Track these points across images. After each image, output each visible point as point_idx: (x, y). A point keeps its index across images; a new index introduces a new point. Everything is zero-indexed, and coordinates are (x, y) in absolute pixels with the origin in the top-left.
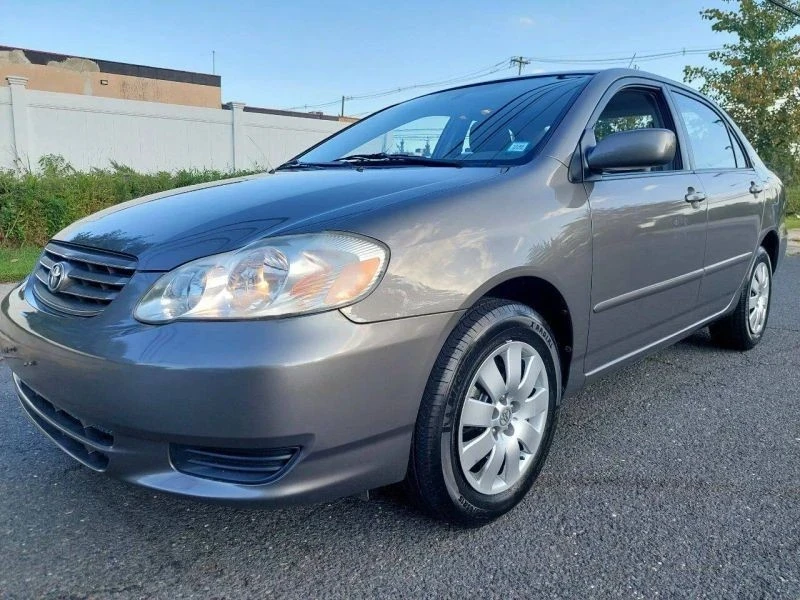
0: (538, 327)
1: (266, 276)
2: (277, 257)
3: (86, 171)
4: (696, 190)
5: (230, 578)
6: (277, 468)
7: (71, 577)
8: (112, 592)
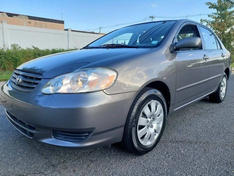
0: (160, 96)
1: (81, 80)
2: (84, 75)
3: (25, 49)
4: (206, 56)
5: (69, 170)
6: (84, 138)
7: (22, 169)
8: (34, 174)
